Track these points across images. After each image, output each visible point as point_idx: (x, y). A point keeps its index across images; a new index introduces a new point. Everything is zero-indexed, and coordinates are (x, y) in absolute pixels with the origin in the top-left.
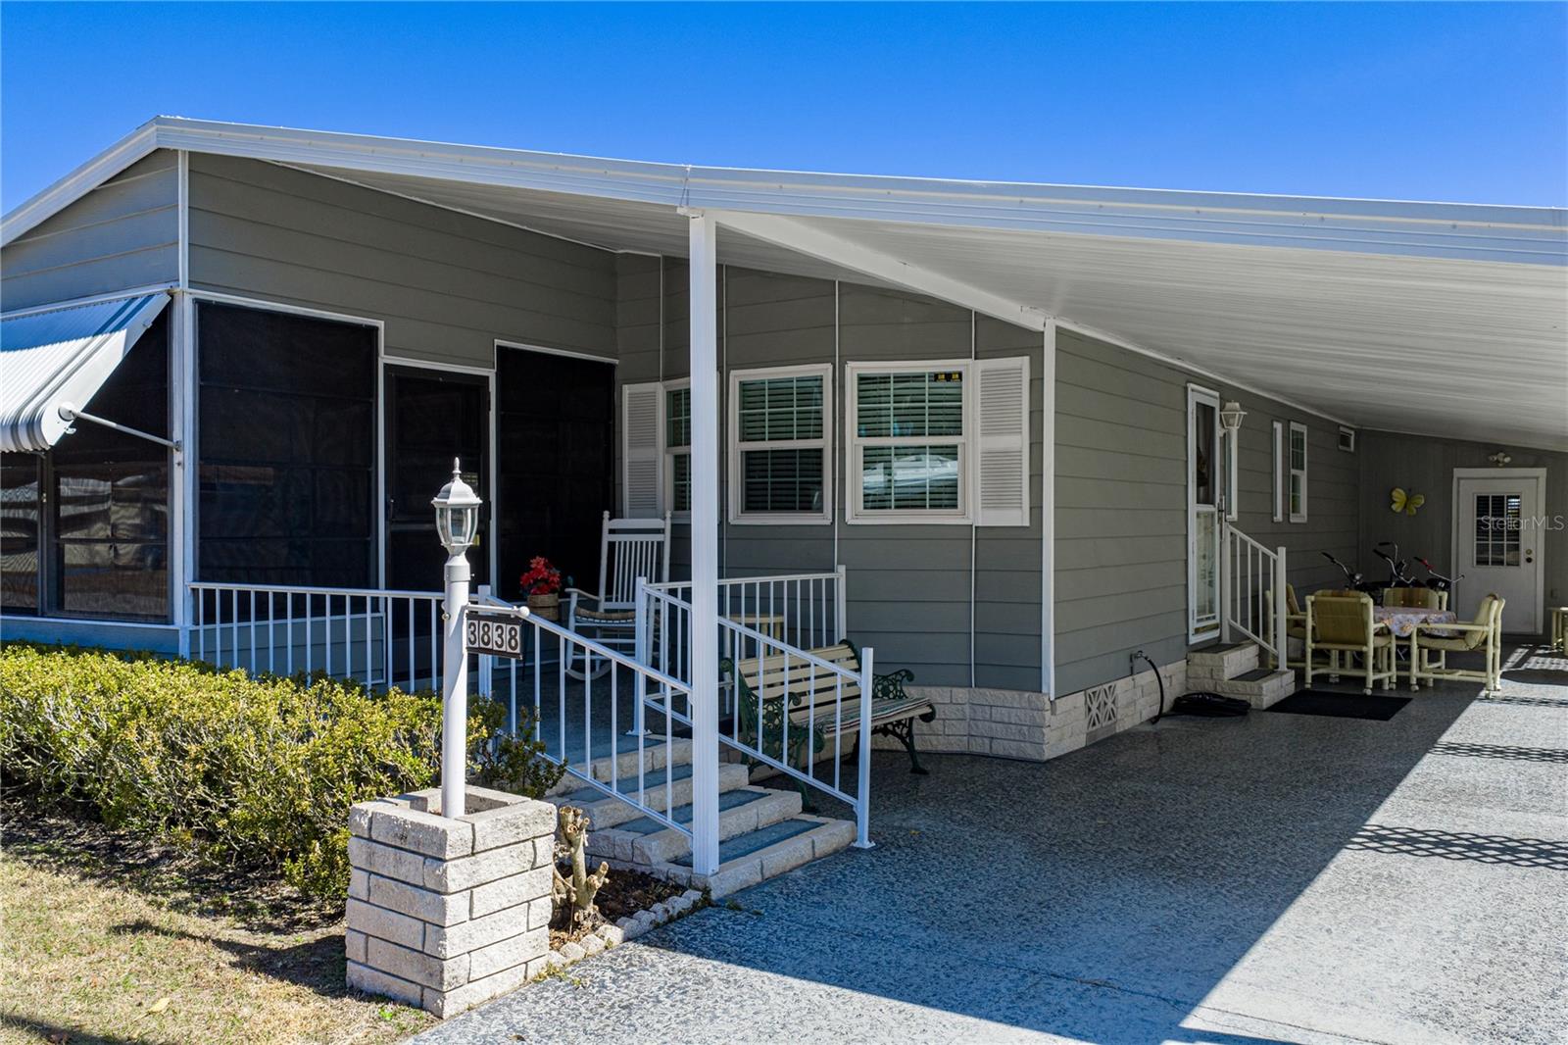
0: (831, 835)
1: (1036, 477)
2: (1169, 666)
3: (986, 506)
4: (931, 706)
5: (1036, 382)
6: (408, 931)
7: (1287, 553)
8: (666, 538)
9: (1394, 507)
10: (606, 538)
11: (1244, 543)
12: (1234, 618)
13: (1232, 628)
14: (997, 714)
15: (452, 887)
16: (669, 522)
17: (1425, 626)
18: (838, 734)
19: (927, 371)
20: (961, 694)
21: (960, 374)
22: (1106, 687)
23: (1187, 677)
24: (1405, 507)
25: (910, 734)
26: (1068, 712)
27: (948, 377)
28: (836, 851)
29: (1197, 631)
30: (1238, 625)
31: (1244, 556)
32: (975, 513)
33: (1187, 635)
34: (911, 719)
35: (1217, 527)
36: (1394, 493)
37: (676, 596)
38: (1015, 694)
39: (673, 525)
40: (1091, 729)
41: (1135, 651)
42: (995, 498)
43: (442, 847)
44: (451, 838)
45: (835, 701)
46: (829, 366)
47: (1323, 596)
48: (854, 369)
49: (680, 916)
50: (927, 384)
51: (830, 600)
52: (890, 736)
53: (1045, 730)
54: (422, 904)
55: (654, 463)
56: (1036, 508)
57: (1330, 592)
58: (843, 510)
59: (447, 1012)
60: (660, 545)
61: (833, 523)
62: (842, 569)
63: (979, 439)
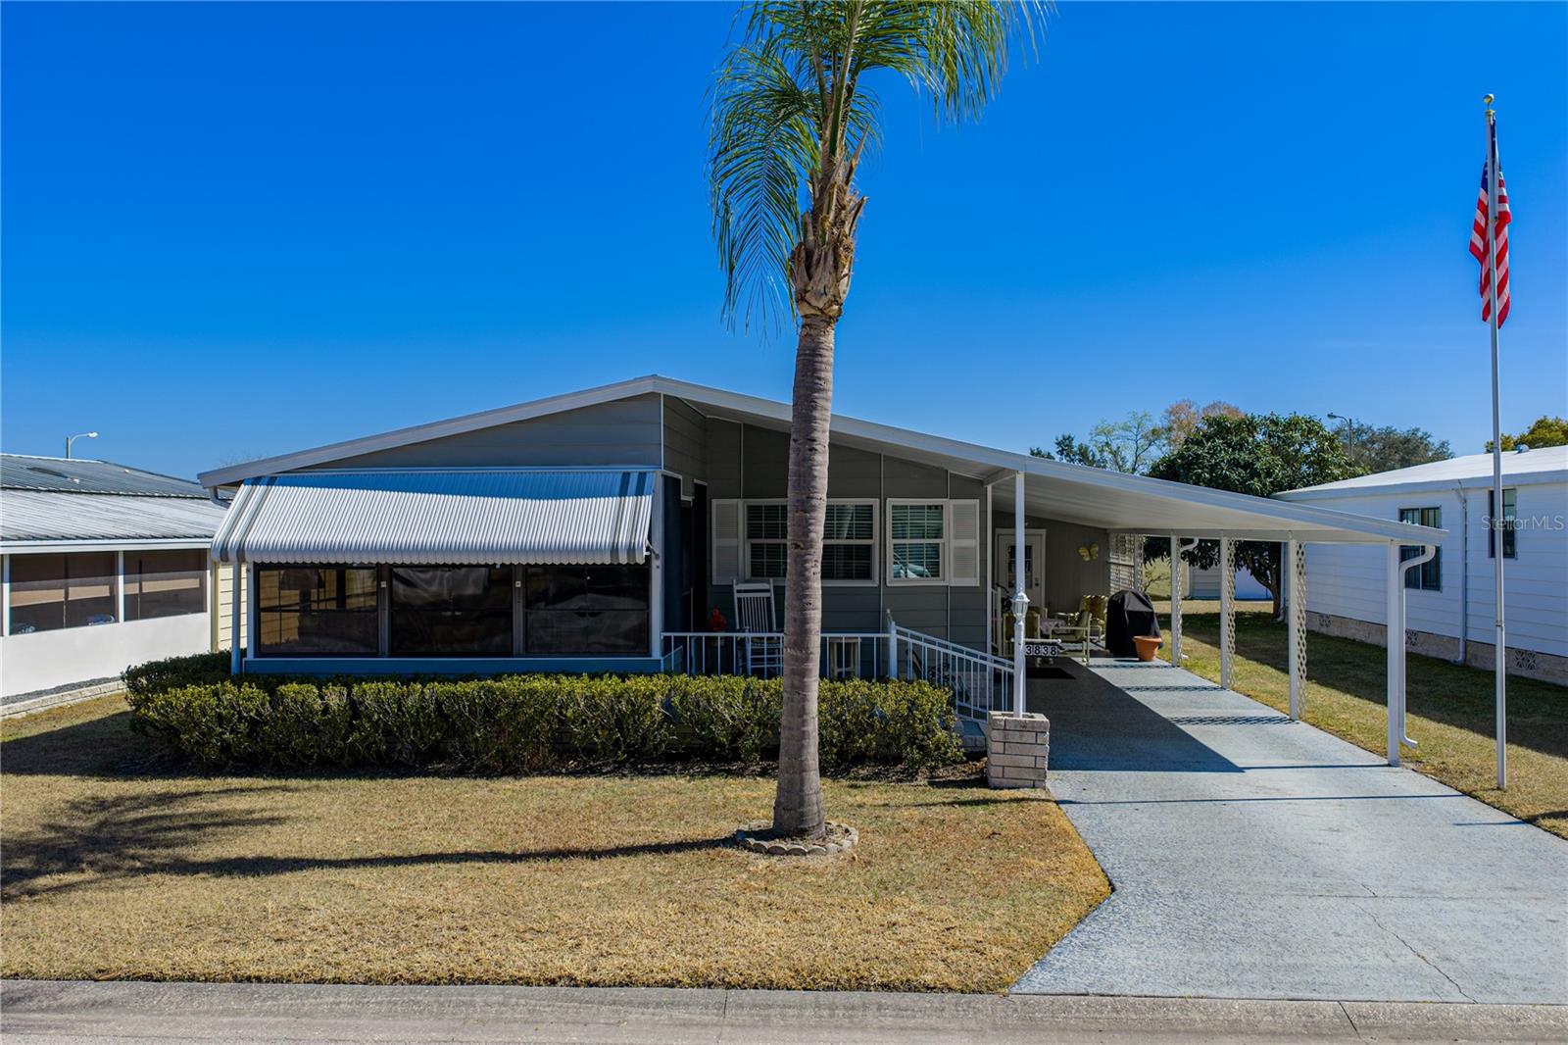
1: (983, 561)
3: (956, 576)
5: (983, 512)
8: (772, 595)
10: (736, 596)
16: (772, 585)
19: (926, 504)
21: (942, 506)
27: (936, 507)
32: (949, 580)
39: (774, 587)
42: (961, 572)
46: (877, 500)
48: (891, 502)
50: (926, 511)
56: (983, 577)
58: (885, 579)
60: (768, 599)
61: (880, 586)
63: (952, 541)
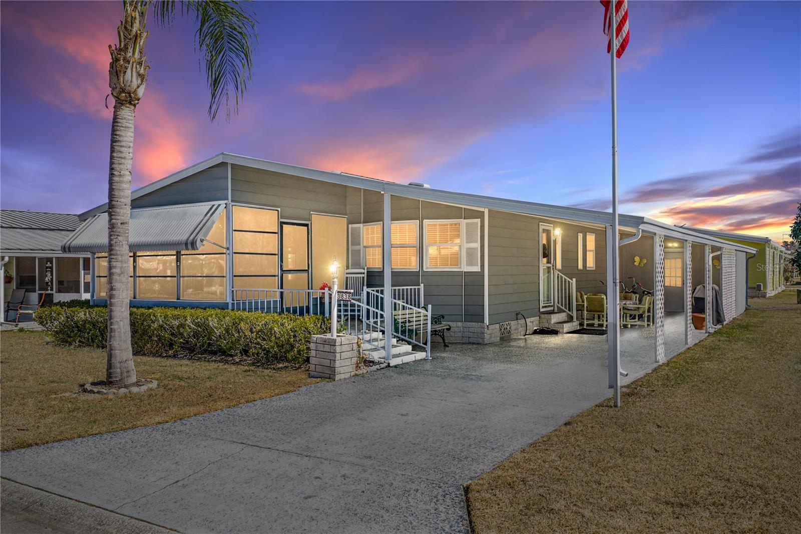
0: (420, 355)
1: (482, 256)
2: (532, 318)
3: (467, 265)
4: (449, 326)
5: (482, 227)
6: (327, 363)
7: (576, 281)
8: (365, 276)
9: (635, 263)
11: (561, 277)
12: (558, 303)
13: (558, 306)
14: (471, 330)
15: (337, 352)
16: (366, 270)
17: (625, 306)
18: (422, 331)
19: (449, 223)
20: (460, 324)
21: (459, 224)
22: (507, 323)
23: (540, 323)
24: (639, 263)
25: (443, 335)
26: (493, 329)
27: (456, 224)
28: (421, 359)
29: (543, 307)
30: (560, 306)
31: (562, 282)
32: (464, 268)
33: (539, 308)
34: (444, 329)
35: (552, 271)
36: (635, 258)
37: (379, 293)
38: (476, 323)
40: (501, 336)
41: (518, 312)
42: (470, 263)
43: (335, 343)
44: (337, 341)
45: (420, 324)
46: (418, 221)
47: (590, 295)
48: (426, 222)
49: (383, 368)
50: (449, 227)
51: (419, 295)
52: (437, 336)
53: (485, 334)
54: (331, 356)
55: (360, 250)
56: (482, 266)
57: (592, 294)
58: (422, 266)
59: (336, 379)
60: (363, 278)
61: (419, 270)
62: (422, 285)
63: (465, 244)
